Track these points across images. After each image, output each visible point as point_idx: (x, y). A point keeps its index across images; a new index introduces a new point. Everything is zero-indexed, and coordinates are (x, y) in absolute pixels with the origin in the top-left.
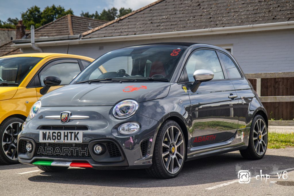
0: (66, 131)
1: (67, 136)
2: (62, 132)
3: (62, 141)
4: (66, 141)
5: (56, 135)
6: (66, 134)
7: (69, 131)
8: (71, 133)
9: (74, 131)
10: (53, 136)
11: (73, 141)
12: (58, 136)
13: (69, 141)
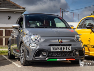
0: (64, 47)
1: (65, 48)
2: (62, 47)
3: (63, 50)
4: (64, 50)
5: (59, 48)
6: (64, 48)
7: (65, 46)
8: (66, 47)
9: (68, 46)
10: (58, 49)
11: (67, 50)
12: (60, 48)
13: (66, 50)
